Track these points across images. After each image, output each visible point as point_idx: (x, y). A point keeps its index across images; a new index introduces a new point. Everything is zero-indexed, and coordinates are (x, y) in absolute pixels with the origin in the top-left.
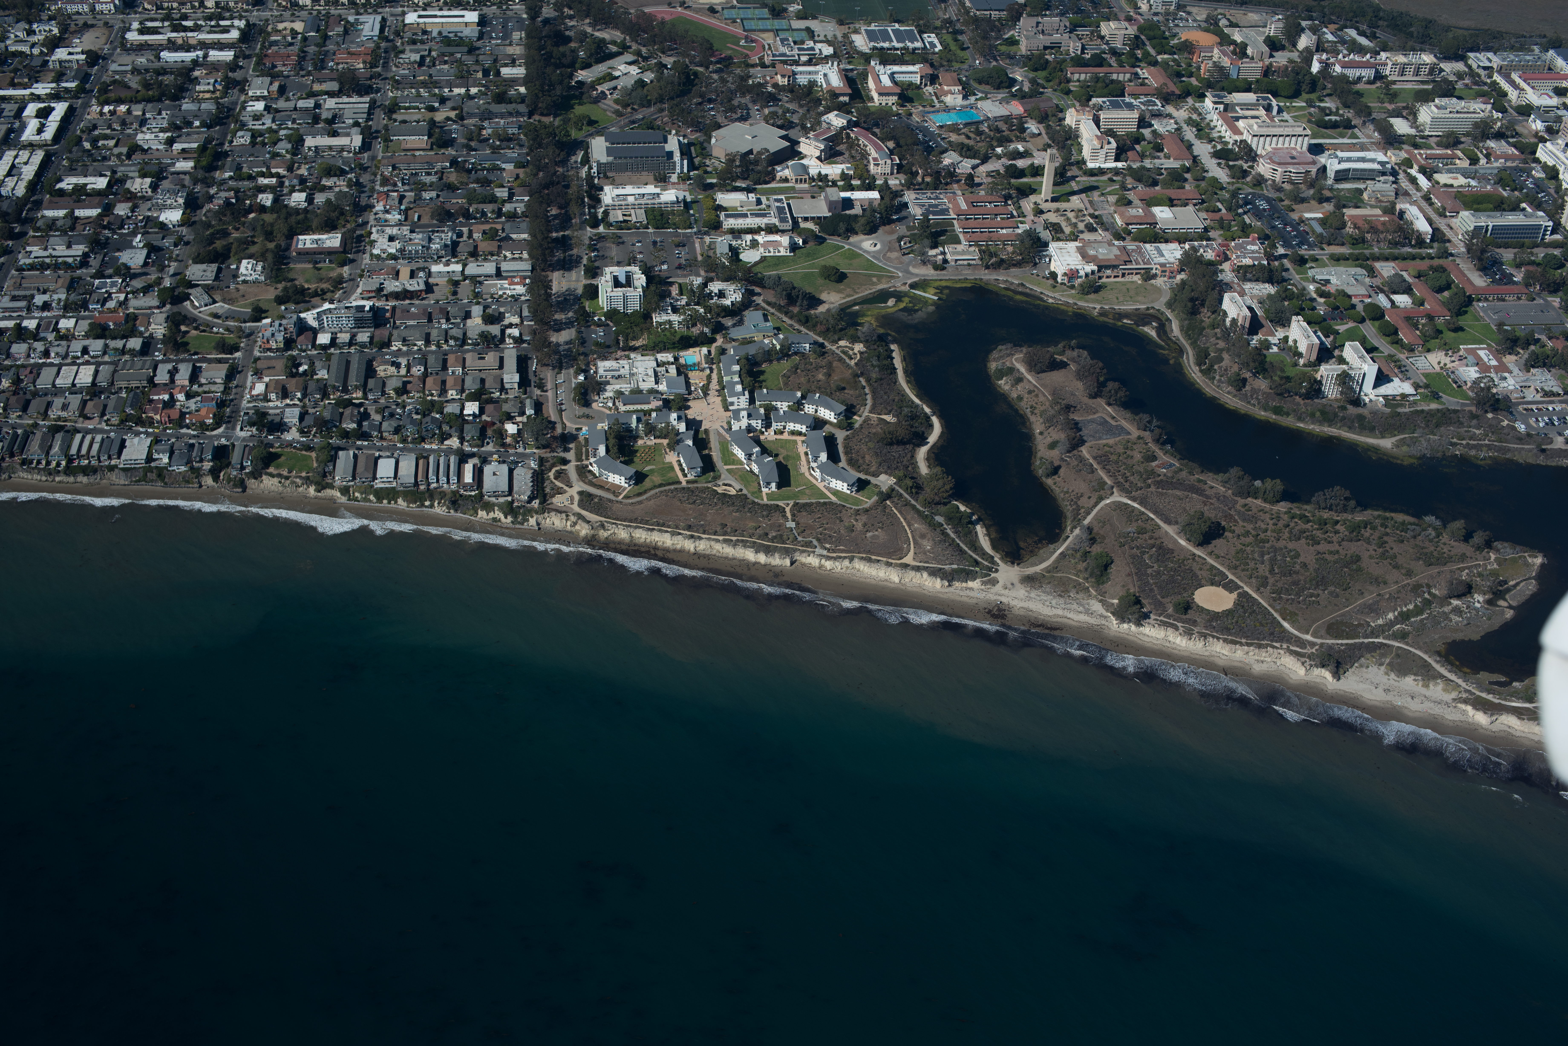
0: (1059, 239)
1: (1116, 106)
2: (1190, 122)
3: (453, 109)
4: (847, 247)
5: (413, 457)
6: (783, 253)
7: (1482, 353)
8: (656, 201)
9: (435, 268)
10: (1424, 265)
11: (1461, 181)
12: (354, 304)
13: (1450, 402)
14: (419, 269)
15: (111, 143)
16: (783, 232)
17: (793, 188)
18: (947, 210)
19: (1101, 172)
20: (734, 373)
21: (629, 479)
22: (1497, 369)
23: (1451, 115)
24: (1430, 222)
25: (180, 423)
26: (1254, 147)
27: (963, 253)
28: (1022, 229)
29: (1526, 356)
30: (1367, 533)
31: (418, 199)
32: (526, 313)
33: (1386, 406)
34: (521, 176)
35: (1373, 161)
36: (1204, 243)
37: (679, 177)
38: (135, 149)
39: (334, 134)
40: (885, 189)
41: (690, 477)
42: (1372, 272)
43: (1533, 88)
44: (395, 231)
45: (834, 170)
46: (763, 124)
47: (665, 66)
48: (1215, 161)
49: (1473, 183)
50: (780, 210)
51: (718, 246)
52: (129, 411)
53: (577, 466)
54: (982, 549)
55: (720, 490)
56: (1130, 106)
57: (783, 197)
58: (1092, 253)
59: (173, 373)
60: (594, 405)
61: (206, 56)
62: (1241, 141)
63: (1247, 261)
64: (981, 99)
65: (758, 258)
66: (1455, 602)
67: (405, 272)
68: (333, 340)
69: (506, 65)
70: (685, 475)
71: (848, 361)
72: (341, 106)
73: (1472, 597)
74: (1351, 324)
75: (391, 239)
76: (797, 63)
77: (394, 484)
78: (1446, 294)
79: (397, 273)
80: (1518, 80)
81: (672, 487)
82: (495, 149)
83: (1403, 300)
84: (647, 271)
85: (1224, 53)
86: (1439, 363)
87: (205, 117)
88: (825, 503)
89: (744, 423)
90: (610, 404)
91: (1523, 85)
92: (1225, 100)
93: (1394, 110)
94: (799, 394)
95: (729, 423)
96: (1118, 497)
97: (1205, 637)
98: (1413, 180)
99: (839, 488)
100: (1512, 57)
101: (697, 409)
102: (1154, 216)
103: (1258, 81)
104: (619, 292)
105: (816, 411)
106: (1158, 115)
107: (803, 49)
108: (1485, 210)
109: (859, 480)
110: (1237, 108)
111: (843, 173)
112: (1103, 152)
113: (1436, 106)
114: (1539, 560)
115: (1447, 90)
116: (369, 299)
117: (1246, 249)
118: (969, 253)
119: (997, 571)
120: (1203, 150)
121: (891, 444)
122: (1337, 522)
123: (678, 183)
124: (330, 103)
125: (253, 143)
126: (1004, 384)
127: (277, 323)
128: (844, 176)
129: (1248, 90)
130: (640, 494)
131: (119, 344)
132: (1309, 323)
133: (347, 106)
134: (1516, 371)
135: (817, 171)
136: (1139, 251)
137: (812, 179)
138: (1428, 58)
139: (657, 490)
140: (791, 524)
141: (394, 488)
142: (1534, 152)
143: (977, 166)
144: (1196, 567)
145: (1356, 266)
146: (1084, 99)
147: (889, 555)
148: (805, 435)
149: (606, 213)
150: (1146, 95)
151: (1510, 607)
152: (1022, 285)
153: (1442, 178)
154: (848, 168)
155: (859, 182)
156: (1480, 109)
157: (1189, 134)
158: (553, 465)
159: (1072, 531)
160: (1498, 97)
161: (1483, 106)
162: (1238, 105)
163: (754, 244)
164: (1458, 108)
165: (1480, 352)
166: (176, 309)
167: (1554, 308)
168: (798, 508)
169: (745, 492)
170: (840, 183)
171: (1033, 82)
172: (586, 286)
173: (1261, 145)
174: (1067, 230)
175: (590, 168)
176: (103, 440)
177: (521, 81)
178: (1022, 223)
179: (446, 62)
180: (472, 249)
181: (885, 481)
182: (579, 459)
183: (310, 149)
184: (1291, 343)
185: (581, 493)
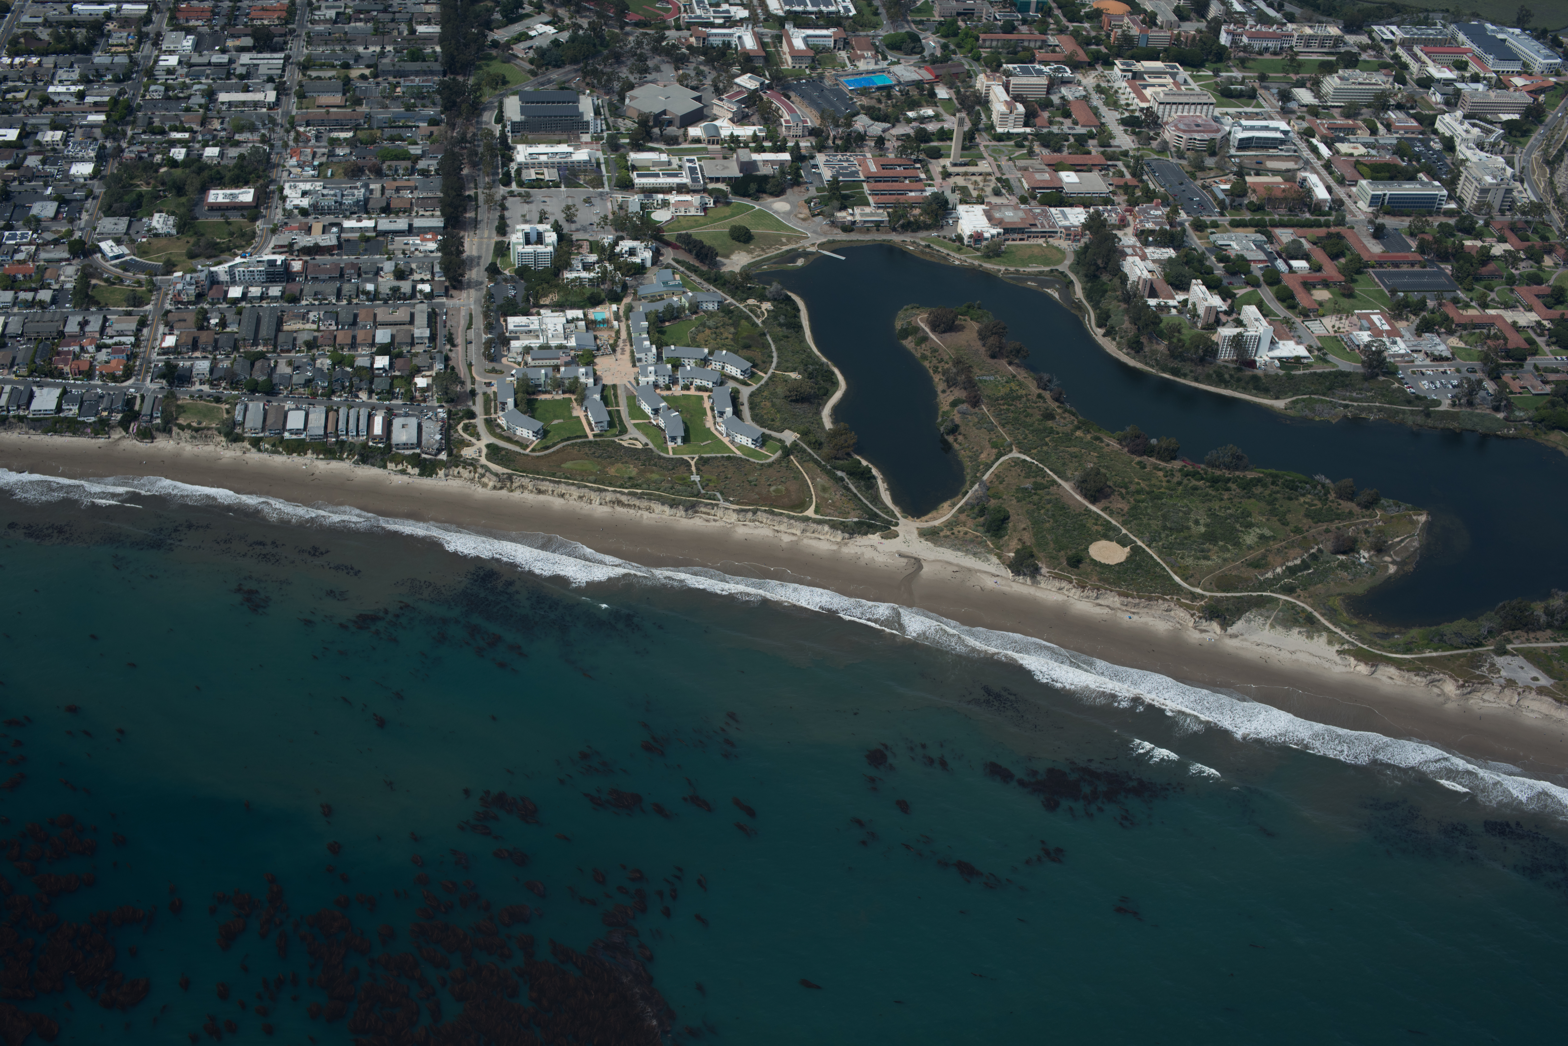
0: (967, 203)
1: (1026, 72)
2: (1099, 89)
3: (368, 67)
4: (757, 207)
5: (323, 409)
6: (693, 212)
7: (1375, 318)
8: (569, 159)
9: (348, 224)
10: (1322, 232)
11: (1362, 150)
12: (266, 258)
13: (1344, 365)
14: (333, 225)
15: (21, 95)
16: (695, 191)
17: (705, 149)
18: (857, 172)
19: (1008, 136)
20: (642, 329)
21: (536, 433)
22: (1389, 334)
23: (1353, 86)
24: (1329, 189)
25: (89, 374)
26: (1160, 114)
27: (872, 214)
28: (929, 191)
29: (1417, 321)
30: (1258, 490)
31: (331, 154)
32: (437, 269)
33: (1280, 368)
34: (435, 134)
35: (1276, 129)
36: (1109, 207)
37: (592, 137)
38: (46, 101)
39: (246, 89)
40: (796, 152)
41: (597, 431)
42: (1271, 239)
43: (1434, 61)
44: (308, 186)
45: (745, 132)
46: (678, 85)
47: (581, 27)
48: (1121, 128)
49: (1373, 152)
50: (692, 170)
51: (630, 204)
52: (39, 361)
53: (486, 420)
54: (883, 503)
55: (625, 444)
56: (1040, 73)
57: (695, 158)
58: (997, 215)
59: (83, 324)
60: (504, 360)
61: (118, 10)
62: (1148, 109)
63: (1149, 226)
64: (893, 63)
65: (669, 218)
66: (1342, 557)
67: (317, 227)
68: (245, 294)
69: (421, 23)
70: (592, 430)
71: (755, 319)
72: (255, 62)
73: (1358, 553)
74: (1249, 289)
75: (304, 194)
76: (712, 25)
77: (303, 436)
78: (1343, 260)
79: (310, 229)
80: (1420, 53)
81: (579, 440)
82: (409, 108)
83: (1299, 264)
84: (557, 228)
85: (1134, 22)
86: (1333, 327)
87: (117, 70)
88: (729, 458)
89: (652, 378)
90: (520, 359)
91: (1424, 58)
92: (1133, 68)
93: (1298, 81)
94: (706, 351)
95: (637, 380)
96: (1015, 454)
97: (1098, 590)
98: (1315, 150)
99: (744, 442)
100: (1415, 30)
101: (603, 364)
102: (1061, 180)
103: (1166, 50)
104: (530, 249)
105: (723, 368)
106: (1065, 82)
107: (719, 12)
108: (1382, 179)
109: (763, 434)
110: (1146, 76)
111: (755, 135)
112: (1012, 117)
113: (1339, 78)
114: (1423, 518)
115: (1351, 61)
116: (281, 253)
117: (1149, 214)
118: (878, 215)
119: (897, 524)
120: (1111, 118)
121: (796, 401)
122: (1229, 480)
123: (591, 143)
124: (245, 58)
125: (167, 98)
126: (909, 343)
127: (188, 277)
128: (755, 137)
129: (1157, 59)
130: (547, 448)
131: (29, 296)
132: (1208, 288)
133: (262, 62)
134: (1407, 335)
135: (728, 133)
136: (1045, 214)
137: (724, 141)
138: (1334, 31)
139: (565, 443)
140: (696, 478)
141: (304, 440)
142: (1434, 124)
143: (888, 129)
144: (1090, 523)
145: (1256, 232)
146: (994, 66)
147: (792, 508)
148: (711, 391)
149: (519, 172)
150: (1056, 62)
151: (1394, 562)
152: (929, 246)
153: (1343, 148)
154: (760, 130)
155: (770, 144)
156: (1381, 81)
157: (1097, 100)
158: (461, 419)
159: (971, 487)
160: (1399, 70)
161: (1385, 79)
162: (1146, 73)
163: (665, 204)
164: (1360, 80)
165: (1372, 317)
166: (86, 261)
167: (1446, 275)
168: (703, 462)
169: (651, 446)
170: (752, 145)
171: (945, 47)
172: (497, 243)
173: (1167, 113)
174: (975, 194)
175: (504, 126)
176: (12, 390)
177: (436, 39)
178: (930, 185)
179: (360, 20)
180: (384, 204)
181: (789, 437)
182: (487, 411)
183: (223, 103)
184: (1190, 306)
185: (488, 446)
